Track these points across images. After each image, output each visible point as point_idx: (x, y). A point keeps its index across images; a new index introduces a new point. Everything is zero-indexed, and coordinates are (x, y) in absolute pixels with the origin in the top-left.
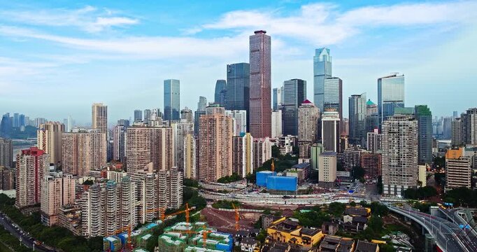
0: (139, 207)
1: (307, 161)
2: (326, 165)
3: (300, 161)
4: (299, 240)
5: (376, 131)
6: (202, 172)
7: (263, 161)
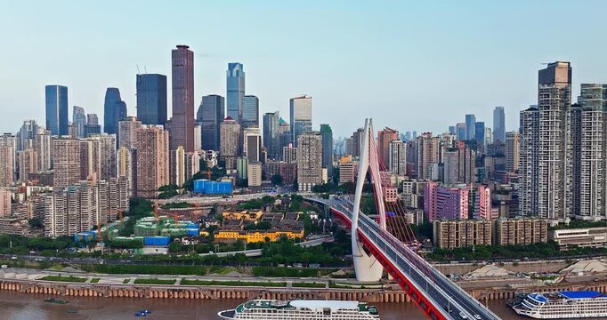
0: (94, 211)
1: (235, 171)
2: (254, 172)
3: (228, 172)
4: (248, 216)
5: (291, 145)
6: (140, 183)
7: (193, 173)
